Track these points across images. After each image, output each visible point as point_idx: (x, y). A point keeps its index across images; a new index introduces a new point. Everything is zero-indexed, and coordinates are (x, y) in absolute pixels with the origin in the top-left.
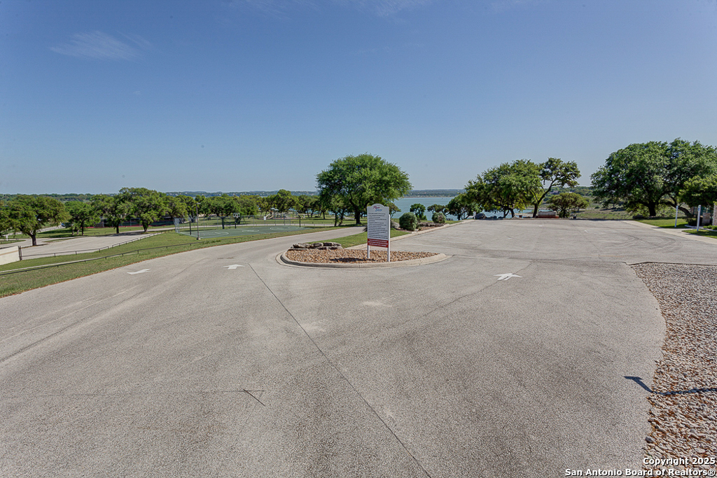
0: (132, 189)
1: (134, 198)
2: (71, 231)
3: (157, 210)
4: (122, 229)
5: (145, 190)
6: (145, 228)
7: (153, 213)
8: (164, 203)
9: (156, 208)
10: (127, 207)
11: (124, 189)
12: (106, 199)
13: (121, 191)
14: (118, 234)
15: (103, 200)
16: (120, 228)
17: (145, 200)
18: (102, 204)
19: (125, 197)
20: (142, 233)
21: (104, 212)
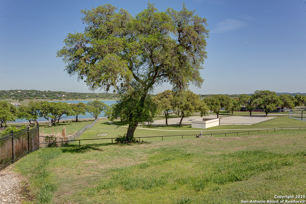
0: (261, 91)
1: (262, 96)
2: (228, 112)
3: (276, 103)
4: (253, 113)
5: (269, 91)
6: (267, 113)
7: (273, 105)
8: (280, 99)
9: (274, 102)
10: (259, 101)
11: (257, 91)
12: (246, 97)
13: (255, 92)
14: (251, 115)
15: (245, 97)
16: (252, 112)
17: (269, 97)
18: (245, 99)
19: (257, 96)
20: (265, 116)
21: (245, 103)
